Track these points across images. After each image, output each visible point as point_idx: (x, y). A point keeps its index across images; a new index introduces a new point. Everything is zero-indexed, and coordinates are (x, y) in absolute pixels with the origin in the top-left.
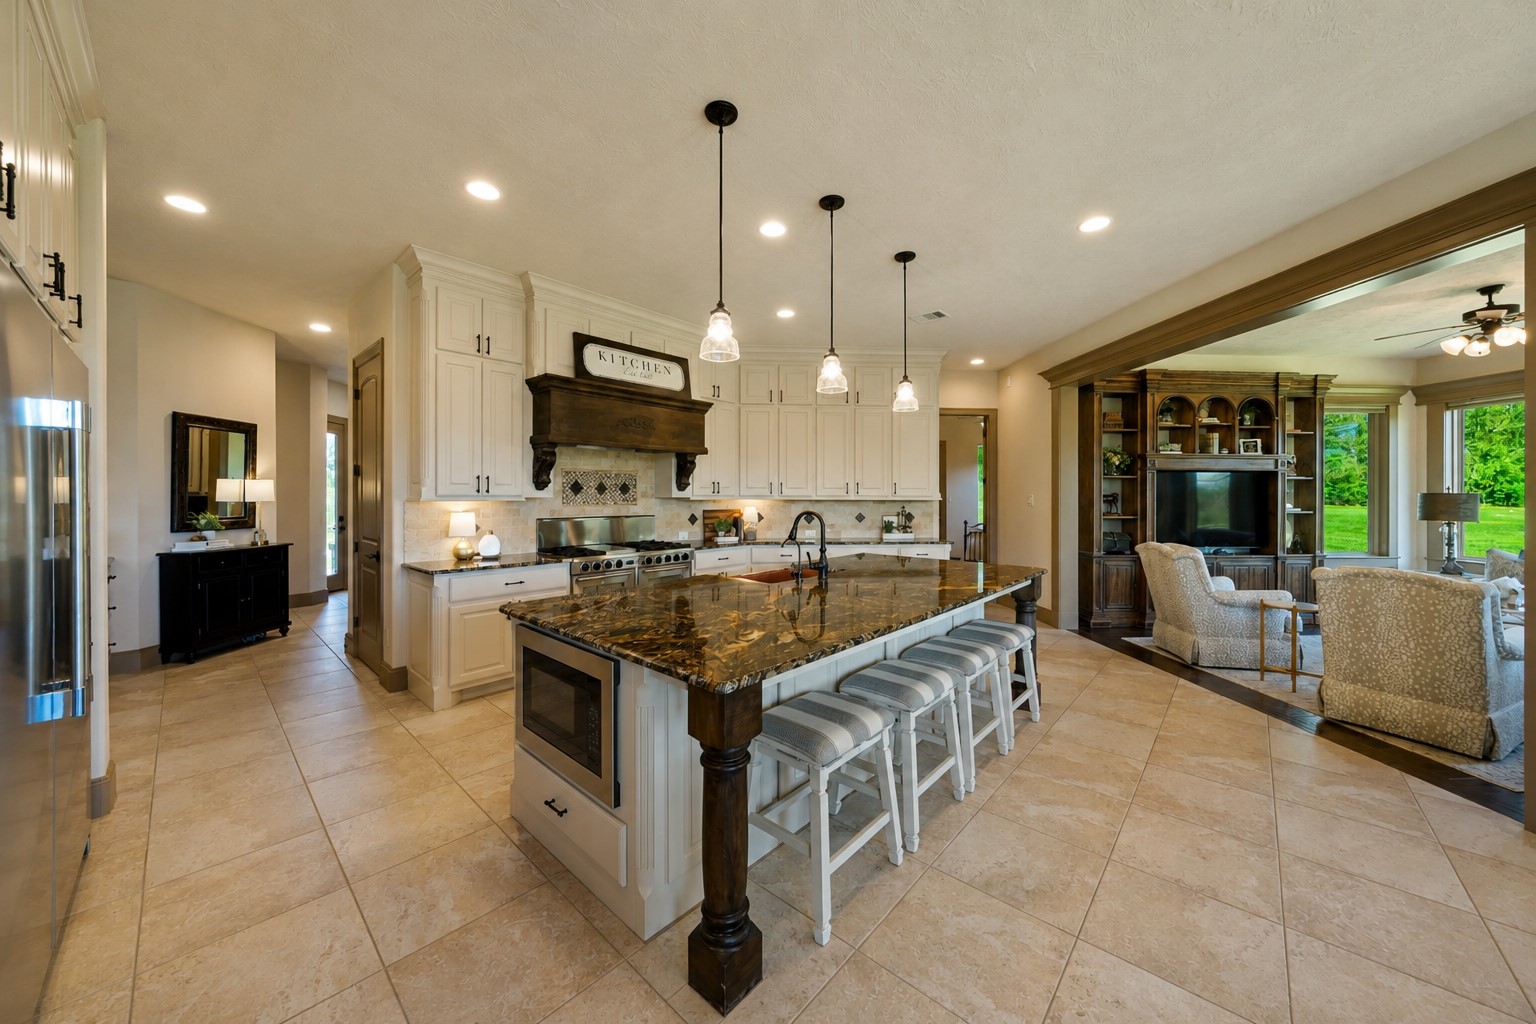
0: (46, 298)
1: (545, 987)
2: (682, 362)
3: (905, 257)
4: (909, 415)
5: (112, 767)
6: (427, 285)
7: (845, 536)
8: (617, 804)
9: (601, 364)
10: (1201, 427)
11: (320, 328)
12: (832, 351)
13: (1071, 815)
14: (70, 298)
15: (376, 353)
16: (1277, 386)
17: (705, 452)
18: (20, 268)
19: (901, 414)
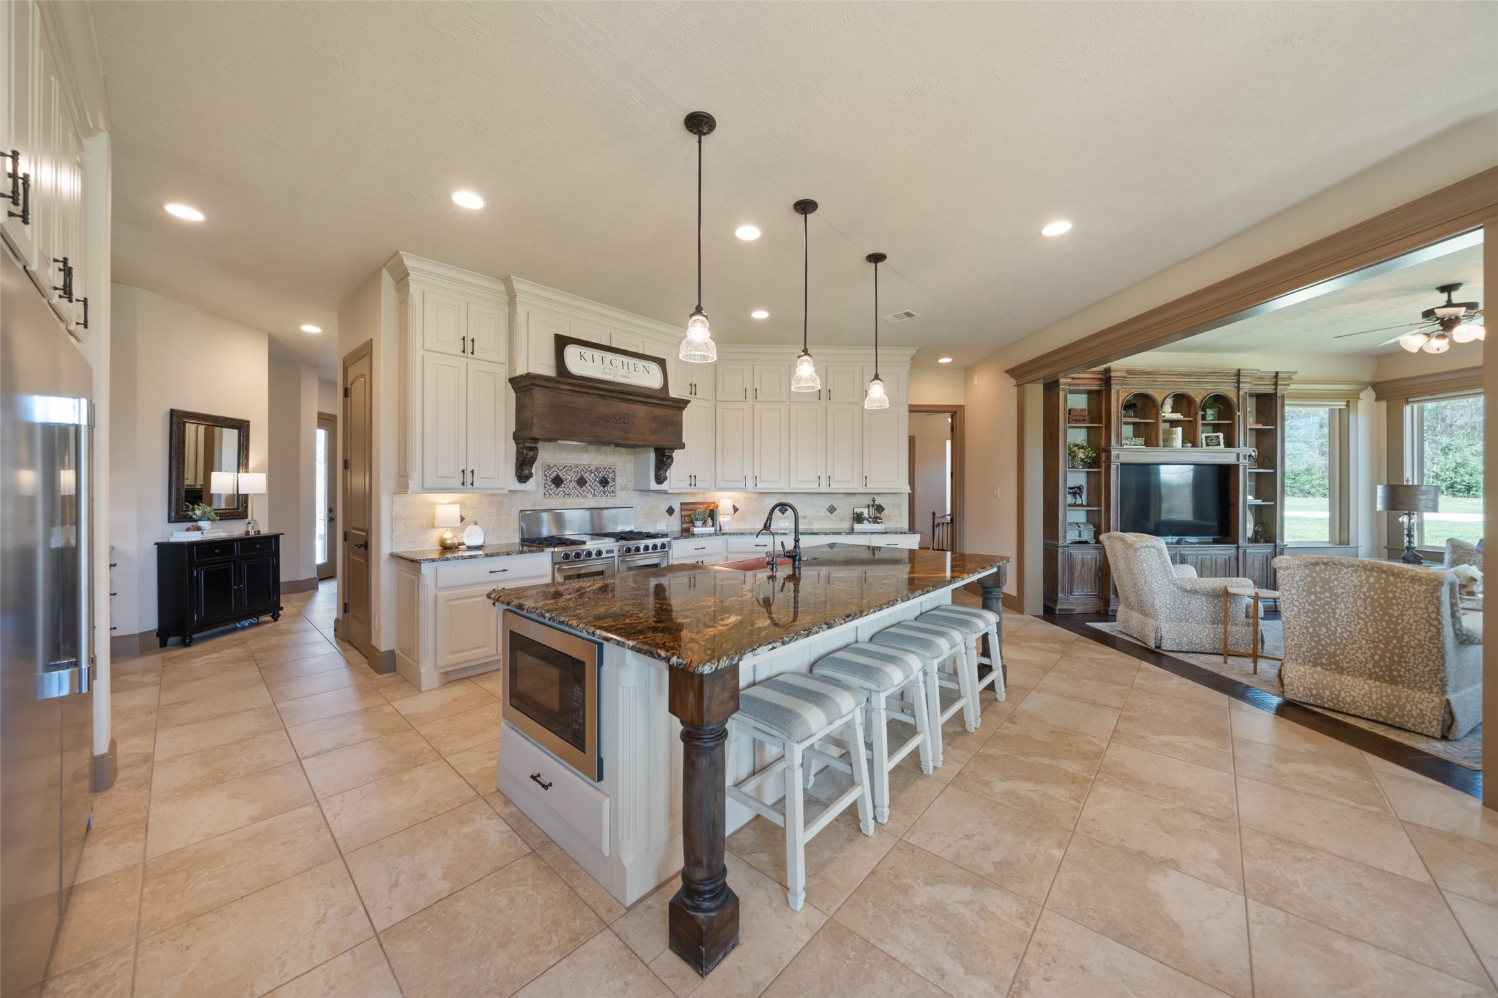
0: (55, 300)
1: (531, 952)
2: (661, 363)
3: (876, 258)
4: (881, 411)
5: (113, 744)
6: (414, 289)
7: (816, 526)
8: (600, 778)
9: (580, 363)
10: (1165, 421)
11: (311, 329)
12: (806, 352)
13: (1035, 790)
14: (77, 300)
15: (365, 353)
16: (1238, 382)
17: (682, 446)
18: (33, 272)
19: (871, 411)
